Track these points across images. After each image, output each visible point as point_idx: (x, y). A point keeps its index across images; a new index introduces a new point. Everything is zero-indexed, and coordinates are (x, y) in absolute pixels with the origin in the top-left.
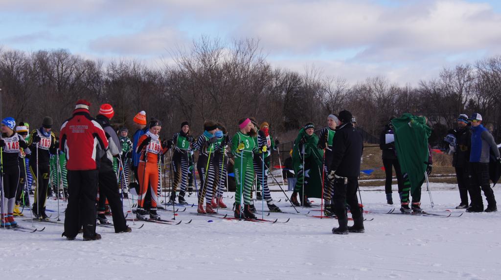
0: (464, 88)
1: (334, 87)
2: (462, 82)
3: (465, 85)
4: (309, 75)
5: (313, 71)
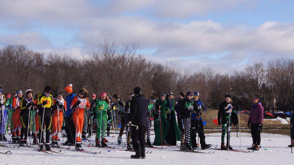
0: (259, 76)
1: (183, 73)
2: (258, 72)
4: (168, 66)
5: (171, 63)
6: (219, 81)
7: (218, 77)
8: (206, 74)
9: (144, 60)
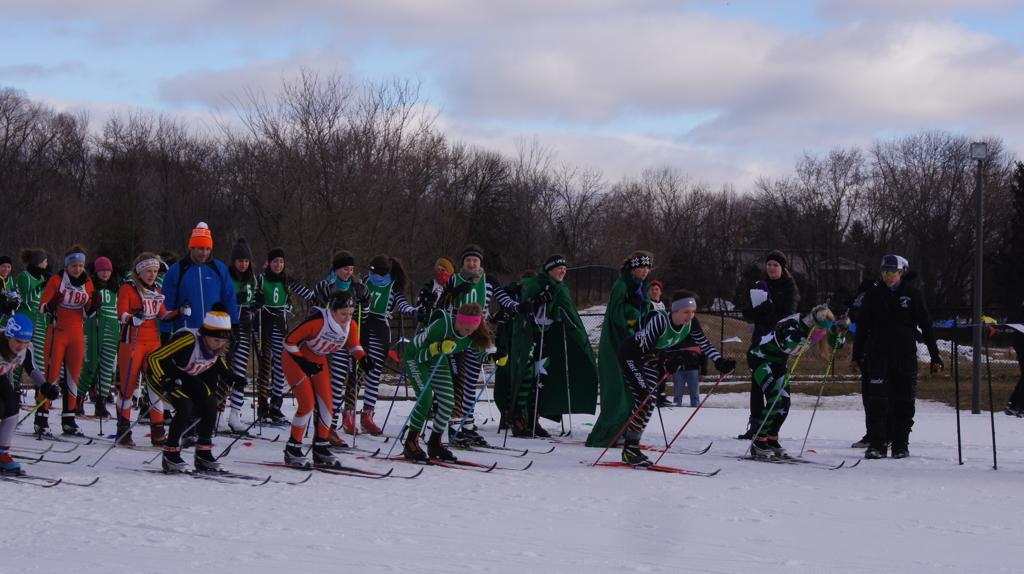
0: (844, 198)
2: (841, 185)
3: (847, 192)
4: (525, 160)
5: (535, 153)
6: (703, 212)
7: (697, 199)
8: (656, 189)
9: (440, 140)
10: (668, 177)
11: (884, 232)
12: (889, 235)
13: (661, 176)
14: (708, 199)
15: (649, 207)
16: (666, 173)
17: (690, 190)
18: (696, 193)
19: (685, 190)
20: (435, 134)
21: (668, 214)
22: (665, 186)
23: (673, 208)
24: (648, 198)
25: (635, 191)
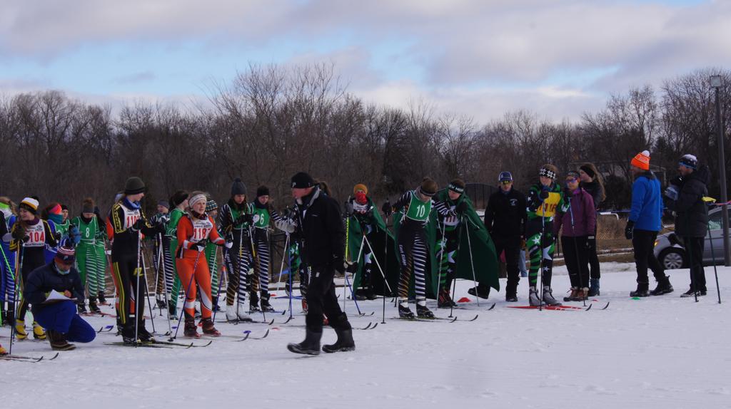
4: (415, 112)
5: (421, 108)
6: (550, 140)
7: (546, 131)
8: (514, 126)
9: (358, 103)
10: (523, 115)
11: (678, 144)
12: (682, 145)
13: (518, 116)
14: (552, 130)
15: (511, 138)
16: (521, 113)
17: (539, 125)
18: (544, 126)
19: (536, 125)
20: (354, 99)
21: (525, 143)
22: (522, 123)
23: (528, 138)
24: (510, 133)
25: (500, 129)
